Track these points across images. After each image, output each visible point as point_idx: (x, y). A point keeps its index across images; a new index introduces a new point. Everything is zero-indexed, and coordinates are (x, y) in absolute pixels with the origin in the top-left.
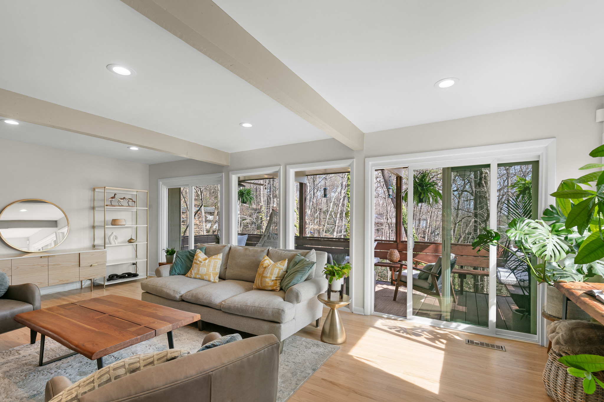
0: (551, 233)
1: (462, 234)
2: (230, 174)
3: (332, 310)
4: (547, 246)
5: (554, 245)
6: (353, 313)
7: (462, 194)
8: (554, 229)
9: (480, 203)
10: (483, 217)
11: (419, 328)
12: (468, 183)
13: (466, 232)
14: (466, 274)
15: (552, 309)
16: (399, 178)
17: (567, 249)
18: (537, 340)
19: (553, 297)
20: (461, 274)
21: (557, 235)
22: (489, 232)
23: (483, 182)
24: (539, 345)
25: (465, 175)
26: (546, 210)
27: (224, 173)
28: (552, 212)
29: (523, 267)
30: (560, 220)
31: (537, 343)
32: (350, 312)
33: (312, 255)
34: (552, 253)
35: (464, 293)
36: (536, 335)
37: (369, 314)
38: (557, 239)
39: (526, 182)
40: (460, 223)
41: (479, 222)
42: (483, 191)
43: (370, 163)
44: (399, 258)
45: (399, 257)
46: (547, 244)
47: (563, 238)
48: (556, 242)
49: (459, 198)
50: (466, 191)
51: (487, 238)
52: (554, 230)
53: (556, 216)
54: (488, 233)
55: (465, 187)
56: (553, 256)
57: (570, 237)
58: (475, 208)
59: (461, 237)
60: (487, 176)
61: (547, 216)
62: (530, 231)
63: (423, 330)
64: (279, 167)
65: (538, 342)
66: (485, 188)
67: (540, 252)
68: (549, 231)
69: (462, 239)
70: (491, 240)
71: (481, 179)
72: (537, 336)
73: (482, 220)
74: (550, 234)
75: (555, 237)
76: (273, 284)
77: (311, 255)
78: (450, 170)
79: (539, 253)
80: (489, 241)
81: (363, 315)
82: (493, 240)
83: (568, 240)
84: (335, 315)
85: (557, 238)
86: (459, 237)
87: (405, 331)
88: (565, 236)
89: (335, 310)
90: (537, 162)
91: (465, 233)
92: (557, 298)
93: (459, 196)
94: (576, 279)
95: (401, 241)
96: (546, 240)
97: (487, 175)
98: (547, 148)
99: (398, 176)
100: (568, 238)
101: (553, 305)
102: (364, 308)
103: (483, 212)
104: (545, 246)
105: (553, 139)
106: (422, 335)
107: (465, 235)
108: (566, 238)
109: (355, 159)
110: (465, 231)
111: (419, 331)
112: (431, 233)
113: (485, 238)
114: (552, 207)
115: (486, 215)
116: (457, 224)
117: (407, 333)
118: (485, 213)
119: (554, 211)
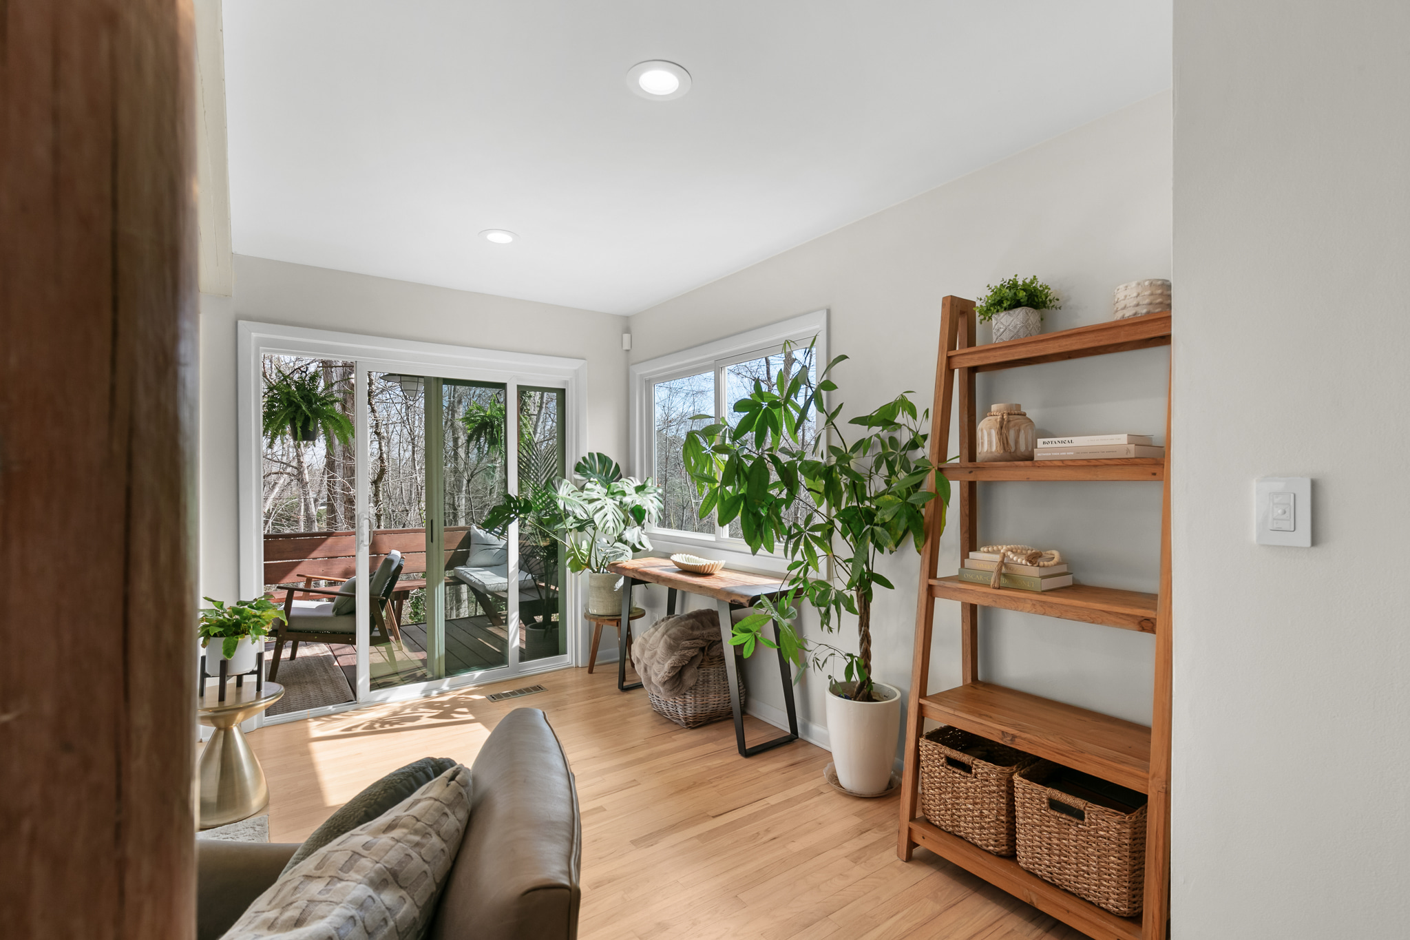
0: (607, 496)
3: (222, 733)
5: (613, 513)
8: (607, 489)
11: (404, 708)
18: (568, 660)
21: (612, 498)
24: (573, 667)
26: (578, 464)
28: (585, 467)
31: (568, 665)
36: (567, 653)
38: (614, 504)
43: (254, 335)
47: (618, 503)
48: (613, 508)
52: (609, 492)
53: (588, 472)
61: (579, 472)
63: (415, 707)
65: (571, 664)
67: (603, 523)
72: (567, 656)
75: (611, 501)
78: (441, 382)
83: (623, 505)
84: (235, 740)
87: (383, 722)
88: (619, 500)
89: (232, 729)
90: (563, 391)
98: (577, 372)
100: (623, 502)
105: (583, 361)
106: (421, 716)
108: (621, 502)
111: (408, 711)
114: (584, 459)
117: (391, 724)
119: (587, 466)
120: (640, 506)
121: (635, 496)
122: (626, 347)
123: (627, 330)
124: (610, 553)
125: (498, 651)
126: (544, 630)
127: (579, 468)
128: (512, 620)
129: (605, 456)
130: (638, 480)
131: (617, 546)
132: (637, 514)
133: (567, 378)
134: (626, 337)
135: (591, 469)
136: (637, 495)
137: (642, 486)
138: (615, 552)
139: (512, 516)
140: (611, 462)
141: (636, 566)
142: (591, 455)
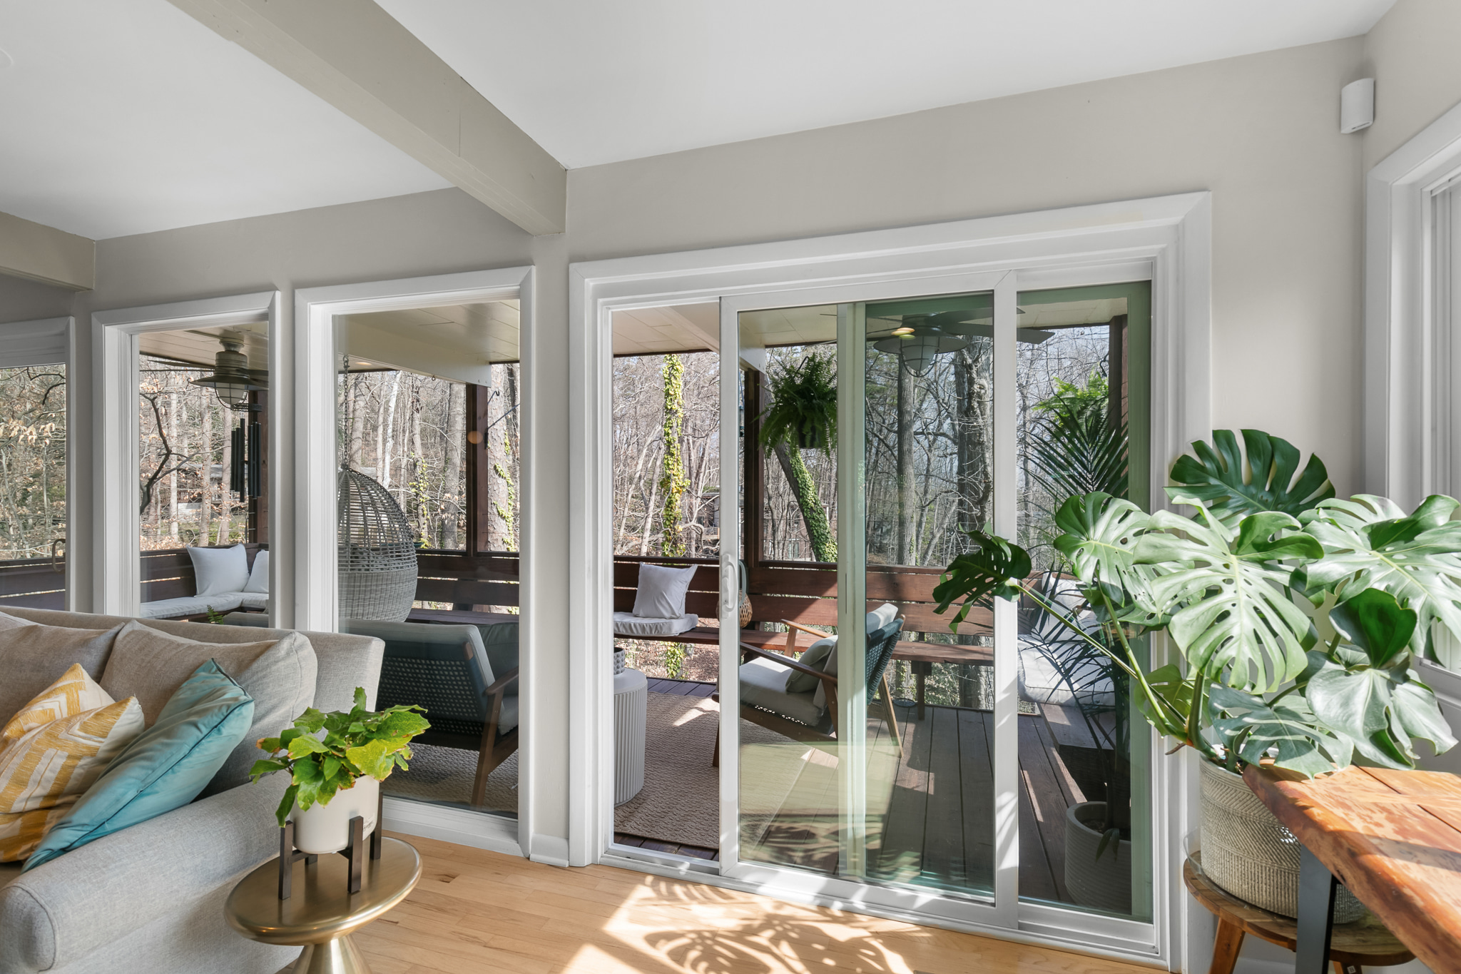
0: (1236, 554)
1: (935, 531)
2: (94, 320)
4: (1231, 620)
5: (1256, 609)
6: (528, 858)
7: (935, 440)
8: (1248, 536)
9: (970, 458)
10: (977, 493)
12: (947, 417)
13: (945, 526)
14: (930, 660)
15: (1227, 865)
16: (752, 377)
17: (1306, 629)
18: (1154, 942)
19: (1227, 814)
20: (918, 662)
21: (1262, 563)
22: (992, 546)
23: (976, 405)
24: (1164, 969)
25: (922, 359)
26: (1179, 461)
27: (72, 320)
28: (1203, 468)
29: (1098, 664)
30: (1230, 498)
31: (1152, 960)
32: (522, 855)
33: (283, 659)
34: (1252, 649)
35: (928, 711)
36: (1151, 921)
37: (587, 861)
38: (1263, 582)
39: (1079, 394)
40: (932, 506)
41: (969, 504)
42: (974, 427)
43: (590, 283)
44: (750, 616)
45: (750, 611)
46: (1228, 607)
47: (1284, 579)
48: (1261, 594)
49: (930, 451)
50: (944, 435)
51: (986, 570)
52: (1247, 541)
53: (1213, 481)
54: (989, 550)
55: (940, 424)
56: (1260, 664)
57: (1316, 575)
58: (960, 472)
59: (934, 537)
60: (985, 394)
61: (1184, 482)
62: (1156, 547)
64: (268, 295)
65: (1161, 958)
66: (980, 420)
67: (1207, 644)
68: (1230, 545)
69: (936, 540)
70: (997, 575)
71: (970, 395)
72: (1154, 929)
73: (975, 498)
74: (1233, 559)
75: (1256, 572)
76: (17, 833)
77: (276, 662)
78: (861, 312)
79: (1202, 650)
80: (992, 579)
81: (563, 868)
82: (1007, 576)
83: (1308, 586)
85: (1265, 579)
86: (930, 537)
88: (1292, 569)
90: (1147, 285)
91: (943, 528)
92: (1244, 821)
93: (930, 446)
94: (1334, 757)
95: (761, 562)
96: (1224, 586)
97: (983, 391)
98: (1179, 231)
99: (749, 369)
100: (1309, 579)
101: (1228, 848)
102: (568, 839)
103: (976, 479)
104: (1224, 615)
105: (1199, 196)
107: (942, 531)
108: (1298, 577)
109: (534, 269)
110: (942, 524)
112: (875, 529)
113: (979, 567)
114: (1200, 447)
115: (982, 487)
116: (927, 509)
118: (980, 482)
119: (1208, 465)
120: (1387, 594)
121: (1365, 556)
122: (1354, 120)
123: (1363, 70)
124: (1261, 731)
125: (1040, 818)
126: (1101, 835)
127: (1183, 472)
128: (1002, 808)
129: (1269, 438)
130: (1392, 504)
131: (1290, 707)
132: (1373, 624)
133: (1151, 250)
134: (1356, 92)
135: (1221, 473)
136: (1378, 556)
137: (1402, 524)
138: (1278, 730)
139: (988, 580)
140: (1295, 454)
141: (1359, 826)
142: (1223, 438)
